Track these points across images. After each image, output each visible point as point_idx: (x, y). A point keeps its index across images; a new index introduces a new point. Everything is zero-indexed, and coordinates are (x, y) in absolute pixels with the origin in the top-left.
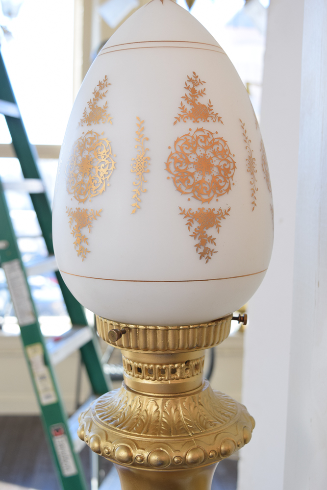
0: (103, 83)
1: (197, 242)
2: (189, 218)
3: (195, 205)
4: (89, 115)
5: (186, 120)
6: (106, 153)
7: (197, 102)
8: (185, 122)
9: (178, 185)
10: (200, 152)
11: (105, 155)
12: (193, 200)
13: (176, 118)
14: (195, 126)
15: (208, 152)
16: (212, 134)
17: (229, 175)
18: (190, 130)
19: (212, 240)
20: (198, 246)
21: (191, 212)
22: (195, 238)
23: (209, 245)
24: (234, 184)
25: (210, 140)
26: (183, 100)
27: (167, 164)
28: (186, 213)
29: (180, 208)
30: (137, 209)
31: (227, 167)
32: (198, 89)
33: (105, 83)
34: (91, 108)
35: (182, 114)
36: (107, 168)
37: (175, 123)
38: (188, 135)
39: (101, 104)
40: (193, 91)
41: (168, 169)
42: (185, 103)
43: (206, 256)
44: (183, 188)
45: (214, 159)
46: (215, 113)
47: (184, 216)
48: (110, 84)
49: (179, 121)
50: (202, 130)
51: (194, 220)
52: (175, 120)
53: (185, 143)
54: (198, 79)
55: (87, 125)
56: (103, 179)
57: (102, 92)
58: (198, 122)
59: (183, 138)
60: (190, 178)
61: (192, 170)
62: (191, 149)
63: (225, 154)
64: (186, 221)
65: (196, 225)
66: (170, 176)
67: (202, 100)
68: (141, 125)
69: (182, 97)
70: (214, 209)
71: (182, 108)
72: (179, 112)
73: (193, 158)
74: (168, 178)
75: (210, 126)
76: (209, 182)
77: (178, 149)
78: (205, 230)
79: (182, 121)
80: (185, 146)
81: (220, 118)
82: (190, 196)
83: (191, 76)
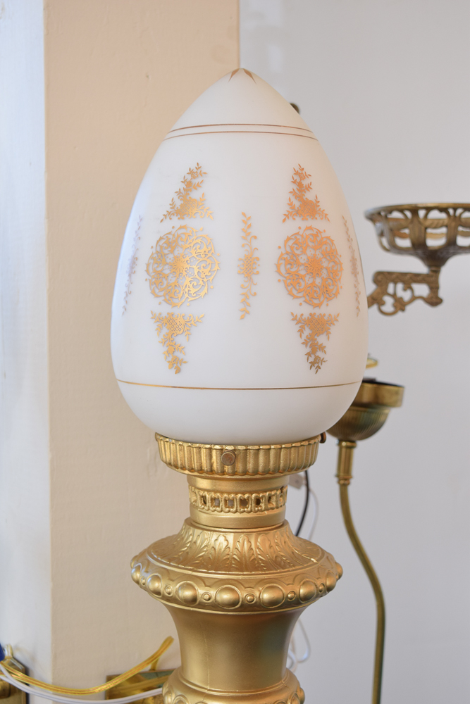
0: (195, 170)
1: (308, 350)
2: (300, 325)
3: (306, 310)
4: (179, 207)
5: (295, 217)
6: (207, 251)
7: (304, 198)
8: (294, 219)
9: (289, 288)
10: (310, 252)
11: (206, 253)
12: (304, 304)
13: (285, 215)
14: (304, 224)
15: (318, 252)
16: (320, 232)
17: (337, 278)
18: (300, 228)
19: (322, 348)
20: (309, 355)
21: (303, 317)
22: (306, 346)
23: (319, 354)
24: (341, 287)
25: (319, 239)
26: (291, 195)
27: (278, 266)
28: (298, 319)
29: (292, 314)
30: (245, 312)
31: (335, 268)
32: (305, 182)
33: (199, 171)
34: (181, 200)
35: (291, 211)
36: (209, 269)
37: (284, 220)
38: (298, 234)
39: (195, 195)
40: (300, 185)
41: (279, 272)
42: (293, 199)
43: (316, 365)
44: (295, 292)
45: (324, 260)
46: (322, 210)
47: (296, 322)
48: (205, 173)
49: (288, 218)
50: (310, 228)
51: (306, 327)
52: (284, 217)
53: (295, 243)
54: (304, 173)
55: (179, 219)
56: (205, 280)
57: (196, 181)
58: (307, 219)
59: (293, 237)
60: (301, 281)
61: (302, 272)
62: (301, 250)
63: (332, 255)
64: (297, 327)
65: (307, 332)
66: (281, 278)
67: (309, 196)
68: (247, 222)
69: (291, 192)
70: (324, 315)
71: (291, 204)
72: (288, 208)
73: (303, 259)
74: (279, 281)
75: (318, 224)
76: (319, 285)
77: (288, 249)
78: (316, 337)
79: (291, 218)
80: (296, 246)
81: (326, 215)
82: (301, 300)
83: (297, 169)
